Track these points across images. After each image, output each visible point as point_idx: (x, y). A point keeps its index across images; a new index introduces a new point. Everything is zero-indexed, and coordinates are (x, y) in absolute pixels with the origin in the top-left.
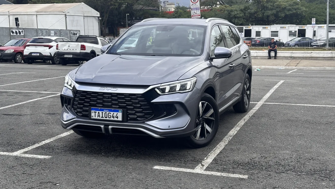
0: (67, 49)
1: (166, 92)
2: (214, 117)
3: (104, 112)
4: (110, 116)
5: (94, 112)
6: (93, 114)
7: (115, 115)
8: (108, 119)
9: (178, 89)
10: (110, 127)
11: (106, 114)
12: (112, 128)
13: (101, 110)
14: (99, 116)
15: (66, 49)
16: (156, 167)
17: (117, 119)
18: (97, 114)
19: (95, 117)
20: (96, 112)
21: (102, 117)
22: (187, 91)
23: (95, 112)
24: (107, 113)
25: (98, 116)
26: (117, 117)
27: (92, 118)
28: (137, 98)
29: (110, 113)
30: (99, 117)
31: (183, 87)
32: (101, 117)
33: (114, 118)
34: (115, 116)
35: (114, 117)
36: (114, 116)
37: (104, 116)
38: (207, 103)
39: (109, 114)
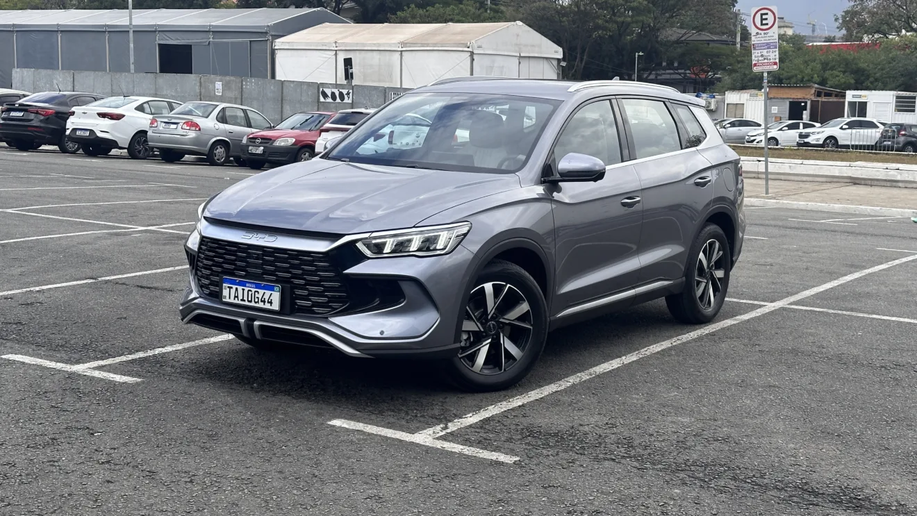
1: (385, 252)
2: (530, 322)
3: (246, 289)
4: (258, 298)
6: (225, 292)
7: (266, 297)
8: (253, 304)
9: (414, 246)
10: (257, 323)
11: (250, 293)
12: (261, 326)
13: (239, 284)
14: (237, 297)
16: (337, 423)
17: (270, 305)
18: (233, 291)
19: (229, 298)
20: (232, 288)
21: (243, 300)
22: (438, 252)
23: (230, 288)
24: (251, 291)
25: (235, 297)
26: (271, 303)
27: (223, 300)
28: (313, 261)
29: (259, 292)
30: (236, 299)
31: (428, 245)
32: (240, 300)
33: (264, 304)
34: (266, 300)
35: (264, 302)
36: (264, 299)
37: (245, 298)
38: (508, 285)
39: (256, 293)
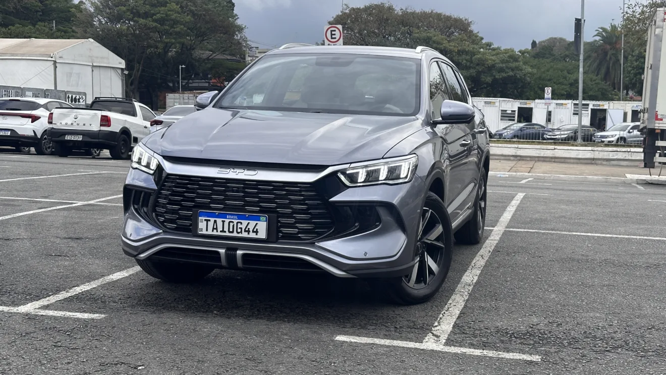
0: (72, 124)
1: (359, 181)
2: (443, 242)
3: (227, 221)
4: (241, 228)
5: (205, 220)
6: (202, 225)
7: (251, 227)
8: (235, 234)
9: (383, 175)
10: (239, 252)
11: (231, 224)
12: (244, 255)
13: (219, 216)
14: (216, 229)
15: (69, 123)
16: (340, 338)
17: (257, 234)
18: (211, 224)
19: (207, 230)
20: (210, 220)
21: (223, 231)
22: (401, 181)
23: (207, 221)
24: (233, 222)
25: (213, 229)
26: (257, 232)
27: (199, 232)
28: (300, 191)
29: (241, 223)
30: (215, 231)
31: (393, 173)
32: (221, 231)
33: (249, 234)
34: (251, 230)
35: (248, 232)
36: (249, 229)
37: (226, 229)
38: (431, 210)
39: (239, 224)
